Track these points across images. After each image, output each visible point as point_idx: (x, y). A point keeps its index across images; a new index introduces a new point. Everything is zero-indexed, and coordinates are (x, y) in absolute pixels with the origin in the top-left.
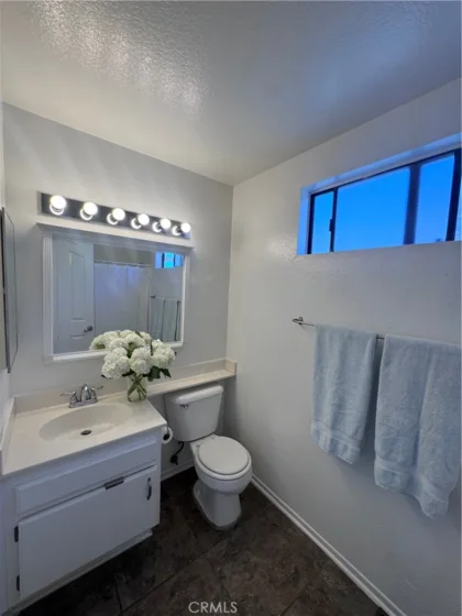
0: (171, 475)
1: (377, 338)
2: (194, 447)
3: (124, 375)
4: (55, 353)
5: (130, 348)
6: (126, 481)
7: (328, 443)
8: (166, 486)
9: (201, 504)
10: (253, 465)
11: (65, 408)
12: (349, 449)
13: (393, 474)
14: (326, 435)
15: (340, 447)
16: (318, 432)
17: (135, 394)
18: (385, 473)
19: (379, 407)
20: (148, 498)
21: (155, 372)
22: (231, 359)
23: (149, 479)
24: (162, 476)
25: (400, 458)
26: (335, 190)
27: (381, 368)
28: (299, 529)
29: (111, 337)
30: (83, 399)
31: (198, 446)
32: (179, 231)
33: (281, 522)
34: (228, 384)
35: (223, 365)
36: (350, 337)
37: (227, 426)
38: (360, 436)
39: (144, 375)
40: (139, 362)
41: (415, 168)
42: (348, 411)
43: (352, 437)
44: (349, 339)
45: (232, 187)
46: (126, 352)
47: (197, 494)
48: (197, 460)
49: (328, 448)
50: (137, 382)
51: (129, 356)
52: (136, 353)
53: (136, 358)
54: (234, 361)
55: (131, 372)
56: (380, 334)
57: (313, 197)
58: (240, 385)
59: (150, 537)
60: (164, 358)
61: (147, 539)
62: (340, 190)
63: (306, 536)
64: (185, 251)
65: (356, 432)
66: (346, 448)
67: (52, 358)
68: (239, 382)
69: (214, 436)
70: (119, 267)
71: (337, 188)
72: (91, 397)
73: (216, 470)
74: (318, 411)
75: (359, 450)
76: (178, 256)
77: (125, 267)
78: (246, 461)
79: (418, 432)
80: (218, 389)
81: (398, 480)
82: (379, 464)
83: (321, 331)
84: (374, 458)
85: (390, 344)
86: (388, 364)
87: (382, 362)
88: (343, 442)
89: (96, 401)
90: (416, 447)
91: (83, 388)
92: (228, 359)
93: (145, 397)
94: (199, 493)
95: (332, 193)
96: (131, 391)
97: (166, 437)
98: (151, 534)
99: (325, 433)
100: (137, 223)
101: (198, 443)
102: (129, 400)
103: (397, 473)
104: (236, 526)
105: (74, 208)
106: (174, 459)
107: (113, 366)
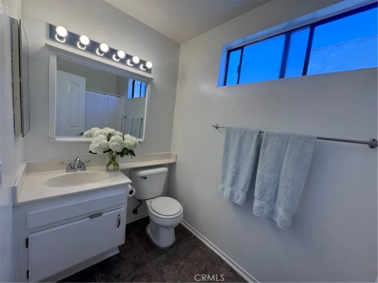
0: (133, 221)
1: (260, 132)
2: (148, 202)
3: (104, 152)
4: (56, 135)
5: (109, 136)
6: (104, 215)
7: (229, 194)
8: (130, 228)
9: (151, 236)
10: (183, 212)
11: (64, 172)
12: (240, 197)
13: (264, 208)
14: (228, 190)
15: (235, 196)
16: (223, 189)
17: (111, 167)
18: (259, 208)
19: (259, 171)
20: (118, 227)
21: (125, 151)
22: (174, 153)
23: (119, 215)
24: (127, 221)
25: (268, 199)
26: (242, 48)
27: (261, 149)
28: (209, 248)
29: (96, 130)
30: (76, 167)
31: (151, 202)
32: (145, 67)
33: (198, 244)
34: (171, 167)
35: (169, 156)
36: (245, 133)
37: (169, 191)
38: (247, 189)
39: (118, 153)
40: (115, 143)
41: (288, 34)
42: (241, 176)
43: (242, 190)
44: (244, 133)
45: (180, 45)
46: (106, 138)
47: (149, 230)
48: (150, 208)
49: (228, 197)
50: (113, 159)
51: (108, 141)
52: (112, 138)
53: (113, 141)
54: (175, 154)
55: (110, 150)
56: (262, 130)
57: (229, 52)
58: (178, 168)
59: (118, 254)
60: (132, 143)
61: (115, 255)
62: (245, 48)
63: (212, 251)
64: (148, 81)
65: (245, 186)
66: (238, 196)
67: (54, 138)
68: (178, 167)
69: (160, 197)
70: (103, 96)
71: (243, 47)
72: (82, 166)
73: (162, 213)
74: (224, 178)
75: (245, 197)
76: (144, 84)
77: (107, 96)
78: (180, 209)
79: (278, 184)
80: (165, 169)
81: (266, 211)
82: (256, 203)
83: (229, 131)
84: (253, 200)
85: (267, 135)
86: (265, 146)
87: (262, 146)
88: (237, 193)
89: (85, 169)
90: (277, 192)
91: (76, 160)
92: (172, 152)
93: (118, 169)
94: (150, 230)
95: (241, 50)
96: (109, 164)
97: (131, 192)
98: (118, 252)
99: (227, 189)
100: (117, 57)
101: (151, 200)
102: (108, 170)
103: (265, 207)
104: (172, 247)
105: (73, 39)
106: (135, 211)
107: (97, 145)
